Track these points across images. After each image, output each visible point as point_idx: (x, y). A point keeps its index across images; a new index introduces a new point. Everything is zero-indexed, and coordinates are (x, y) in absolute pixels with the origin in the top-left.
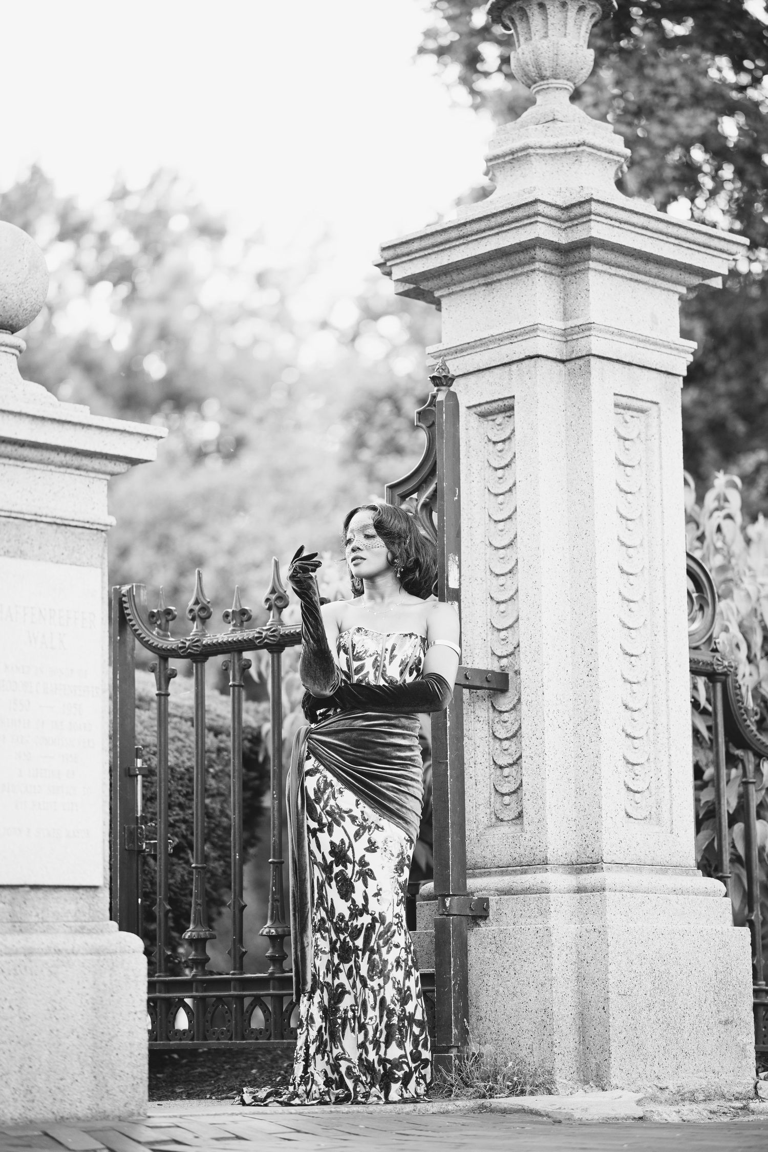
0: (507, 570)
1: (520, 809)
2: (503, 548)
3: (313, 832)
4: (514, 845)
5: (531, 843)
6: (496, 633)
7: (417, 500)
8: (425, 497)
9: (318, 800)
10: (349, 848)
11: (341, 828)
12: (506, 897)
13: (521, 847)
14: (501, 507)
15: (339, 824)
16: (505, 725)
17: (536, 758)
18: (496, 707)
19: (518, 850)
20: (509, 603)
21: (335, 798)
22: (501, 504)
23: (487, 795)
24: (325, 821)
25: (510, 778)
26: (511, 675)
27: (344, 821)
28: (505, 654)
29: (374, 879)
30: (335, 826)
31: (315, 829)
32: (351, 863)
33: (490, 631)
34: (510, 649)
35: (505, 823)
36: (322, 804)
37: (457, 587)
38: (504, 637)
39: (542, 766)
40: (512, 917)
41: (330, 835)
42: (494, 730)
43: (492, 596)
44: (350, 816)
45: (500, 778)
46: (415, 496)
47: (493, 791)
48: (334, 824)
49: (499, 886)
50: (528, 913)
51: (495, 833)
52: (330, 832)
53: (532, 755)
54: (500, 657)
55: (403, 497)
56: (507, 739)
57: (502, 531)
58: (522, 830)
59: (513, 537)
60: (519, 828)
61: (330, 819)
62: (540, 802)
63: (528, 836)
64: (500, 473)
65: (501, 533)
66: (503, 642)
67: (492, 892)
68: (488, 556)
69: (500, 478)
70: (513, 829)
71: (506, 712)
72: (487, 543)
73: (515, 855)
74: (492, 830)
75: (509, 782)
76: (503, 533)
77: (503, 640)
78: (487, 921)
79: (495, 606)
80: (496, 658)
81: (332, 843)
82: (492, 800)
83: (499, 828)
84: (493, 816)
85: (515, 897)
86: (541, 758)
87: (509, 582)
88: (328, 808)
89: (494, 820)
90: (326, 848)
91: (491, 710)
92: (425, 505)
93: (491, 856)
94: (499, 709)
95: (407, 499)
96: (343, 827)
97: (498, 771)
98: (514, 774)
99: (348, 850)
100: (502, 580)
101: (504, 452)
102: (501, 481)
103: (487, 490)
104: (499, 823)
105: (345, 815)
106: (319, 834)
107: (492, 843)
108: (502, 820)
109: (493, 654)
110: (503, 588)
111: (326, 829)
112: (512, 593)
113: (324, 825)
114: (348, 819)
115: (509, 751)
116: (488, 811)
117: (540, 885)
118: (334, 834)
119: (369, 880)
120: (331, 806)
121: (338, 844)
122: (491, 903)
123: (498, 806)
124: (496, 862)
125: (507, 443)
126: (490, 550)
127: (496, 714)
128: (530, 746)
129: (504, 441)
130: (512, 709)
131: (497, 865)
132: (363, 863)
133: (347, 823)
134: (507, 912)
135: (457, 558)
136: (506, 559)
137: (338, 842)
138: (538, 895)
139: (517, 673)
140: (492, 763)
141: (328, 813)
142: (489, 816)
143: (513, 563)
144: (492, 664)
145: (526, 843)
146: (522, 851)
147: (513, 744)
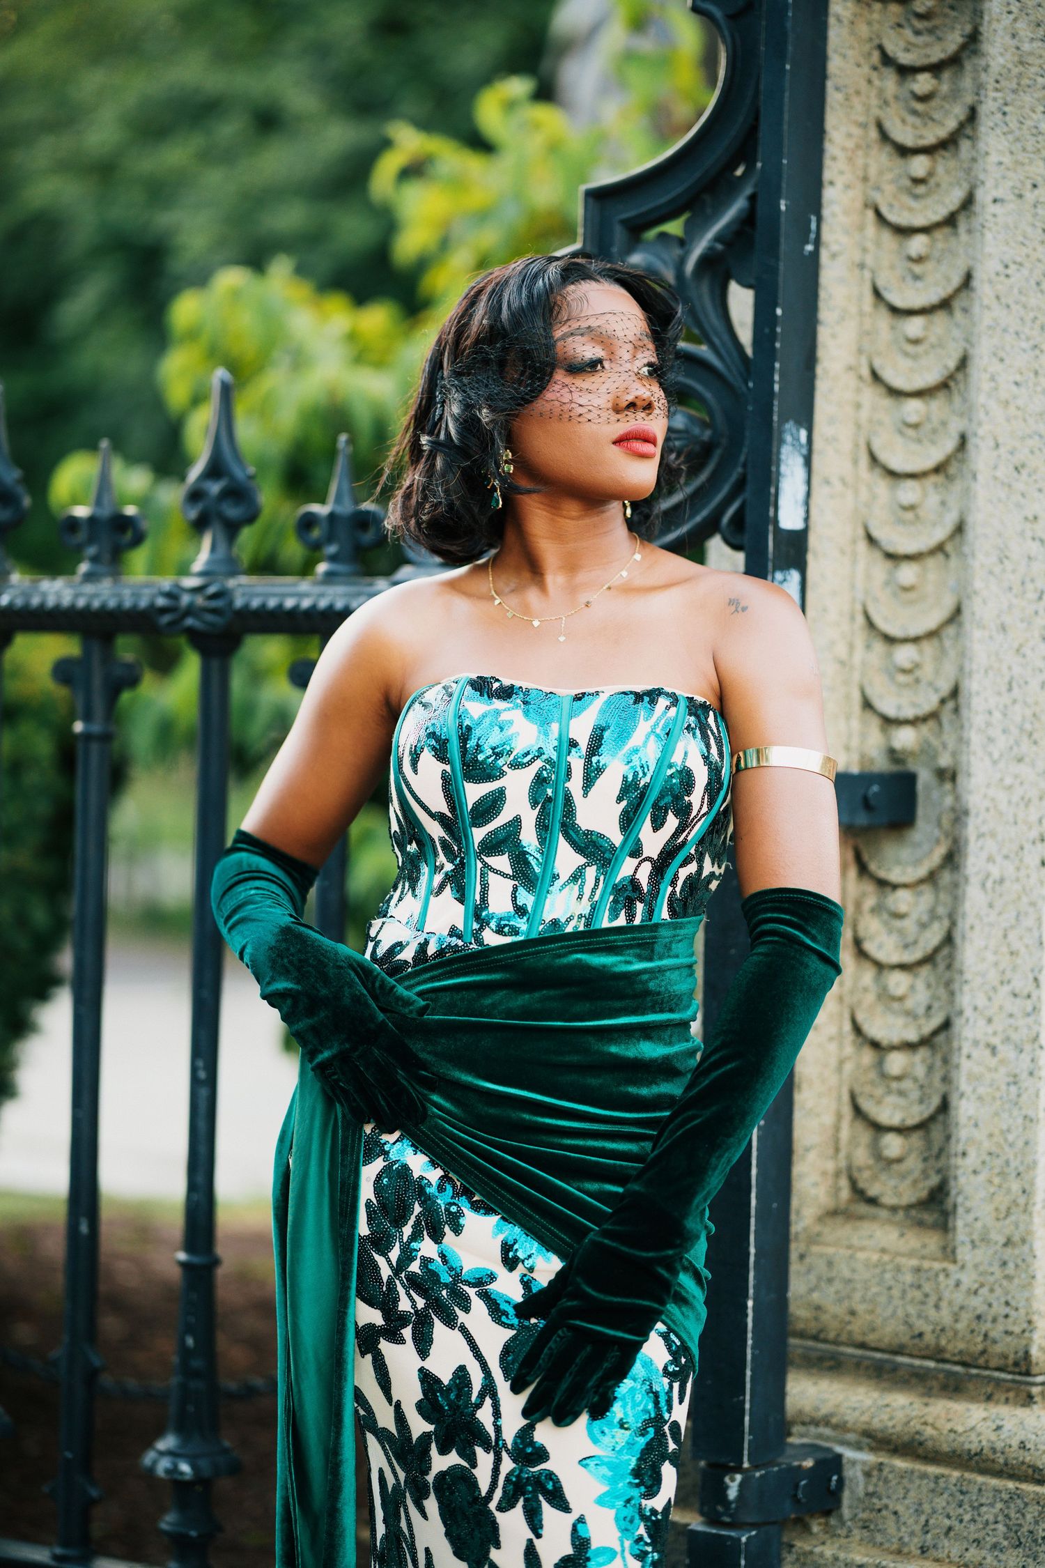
0: (929, 464)
1: (934, 1180)
2: (919, 394)
3: (369, 1339)
4: (918, 1294)
5: (977, 1303)
6: (879, 647)
7: (682, 242)
8: (710, 234)
9: (380, 1242)
10: (482, 1396)
11: (457, 1334)
12: (900, 1464)
13: (944, 1304)
14: (917, 269)
15: (450, 1321)
16: (898, 923)
17: (1006, 1052)
18: (873, 866)
19: (932, 1313)
20: (931, 563)
21: (437, 1237)
22: (920, 260)
23: (828, 1119)
24: (404, 1305)
25: (907, 1085)
26: (924, 777)
27: (467, 1310)
28: (909, 713)
29: (564, 1507)
30: (439, 1329)
31: (371, 1326)
32: (487, 1450)
33: (860, 638)
34: (928, 702)
35: (884, 1214)
36: (395, 1254)
37: (798, 525)
38: (907, 665)
39: (1026, 1082)
40: (917, 1528)
41: (423, 1352)
42: (861, 933)
43: (876, 533)
44: (485, 1296)
45: (873, 1075)
46: (674, 227)
47: (847, 1111)
48: (437, 1321)
49: (876, 1424)
50: (973, 1531)
51: (855, 1241)
52: (423, 1345)
53: (996, 1041)
54: (889, 722)
55: (636, 229)
56: (903, 967)
57: (916, 342)
58: (949, 1253)
59: (952, 364)
60: (933, 1241)
61: (421, 1303)
62: (1015, 1186)
63: (968, 1279)
64: (919, 165)
65: (910, 348)
66: (902, 678)
67: (851, 1437)
68: (864, 414)
69: (917, 181)
70: (913, 1240)
71: (905, 886)
72: (865, 372)
73: (921, 1325)
74: (843, 1231)
75: (901, 1093)
76: (920, 349)
77: (904, 671)
78: (833, 1521)
79: (880, 569)
80: (875, 723)
81: (427, 1378)
82: (845, 1134)
83: (867, 1228)
84: (844, 1183)
85: (932, 1470)
86: (1025, 1057)
87: (933, 499)
88: (415, 1267)
89: (845, 1194)
90: (409, 1391)
91: (853, 872)
92: (707, 262)
93: (840, 1310)
94: (882, 874)
95: (652, 234)
96: (464, 1331)
97: (868, 1056)
98: (920, 1071)
99: (479, 1406)
100: (909, 492)
101: (934, 103)
102: (921, 189)
103: (870, 214)
104: (863, 1208)
105: (471, 1292)
106: (384, 1345)
107: (846, 1273)
108: (873, 1201)
109: (867, 705)
110: (909, 516)
111: (407, 1332)
112: (940, 534)
113: (403, 1320)
114: (478, 1305)
115: (909, 1004)
116: (830, 1166)
117: (1015, 1454)
118: (434, 1350)
119: (548, 1511)
120: (426, 1261)
121: (446, 1382)
122: (849, 1473)
123: (862, 1156)
124: (856, 1327)
125: (946, 75)
126: (871, 396)
127: (869, 887)
128: (989, 1013)
129: (935, 69)
130: (921, 881)
131: (859, 1338)
132: (528, 1452)
133: (477, 1317)
134: (900, 1508)
135: (803, 434)
136: (928, 427)
137: (446, 1378)
138: (1011, 1485)
139: (948, 776)
140: (847, 1027)
141: (414, 1283)
142: (830, 1181)
143: (949, 445)
144: (863, 736)
145: (959, 1297)
146: (945, 1316)
147: (920, 985)
